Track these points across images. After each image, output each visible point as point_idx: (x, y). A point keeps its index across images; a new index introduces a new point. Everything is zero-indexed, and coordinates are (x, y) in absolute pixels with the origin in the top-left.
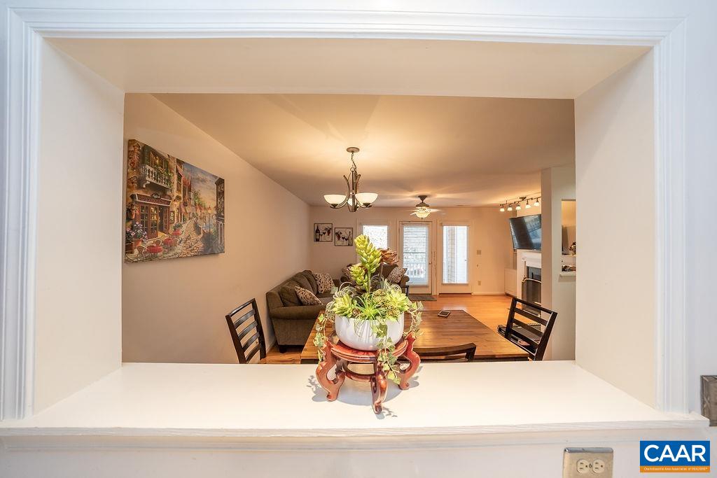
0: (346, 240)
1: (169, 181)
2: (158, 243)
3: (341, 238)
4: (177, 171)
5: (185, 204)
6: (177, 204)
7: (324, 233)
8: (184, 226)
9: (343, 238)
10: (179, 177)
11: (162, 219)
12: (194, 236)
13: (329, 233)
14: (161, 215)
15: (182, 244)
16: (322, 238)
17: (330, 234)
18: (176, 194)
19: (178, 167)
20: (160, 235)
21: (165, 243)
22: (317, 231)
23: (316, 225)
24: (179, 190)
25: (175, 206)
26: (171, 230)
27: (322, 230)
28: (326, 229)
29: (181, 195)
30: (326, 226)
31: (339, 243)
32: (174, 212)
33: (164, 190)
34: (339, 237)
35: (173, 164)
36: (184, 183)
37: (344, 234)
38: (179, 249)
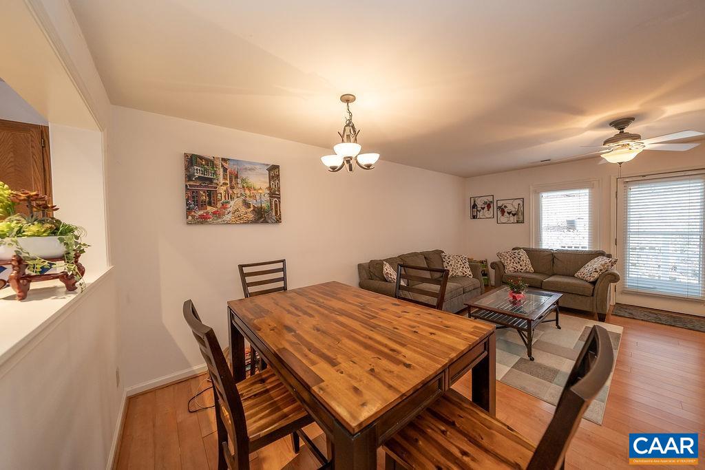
0: (514, 215)
1: (215, 173)
2: (207, 213)
3: (506, 214)
4: (222, 166)
5: (232, 188)
6: (224, 188)
7: (483, 208)
8: (232, 203)
9: (509, 213)
10: (225, 170)
11: (210, 198)
12: (243, 209)
13: (489, 206)
14: (209, 196)
15: (231, 214)
16: (480, 214)
17: (491, 209)
18: (222, 181)
19: (224, 164)
20: (209, 208)
21: (214, 213)
22: (474, 206)
23: (472, 199)
24: (225, 178)
25: (222, 190)
26: (219, 205)
27: (480, 204)
28: (485, 203)
29: (228, 182)
30: (485, 199)
31: (504, 219)
32: (221, 194)
33: (211, 180)
34: (503, 212)
35: (219, 163)
36: (230, 173)
37: (510, 208)
38: (228, 217)
